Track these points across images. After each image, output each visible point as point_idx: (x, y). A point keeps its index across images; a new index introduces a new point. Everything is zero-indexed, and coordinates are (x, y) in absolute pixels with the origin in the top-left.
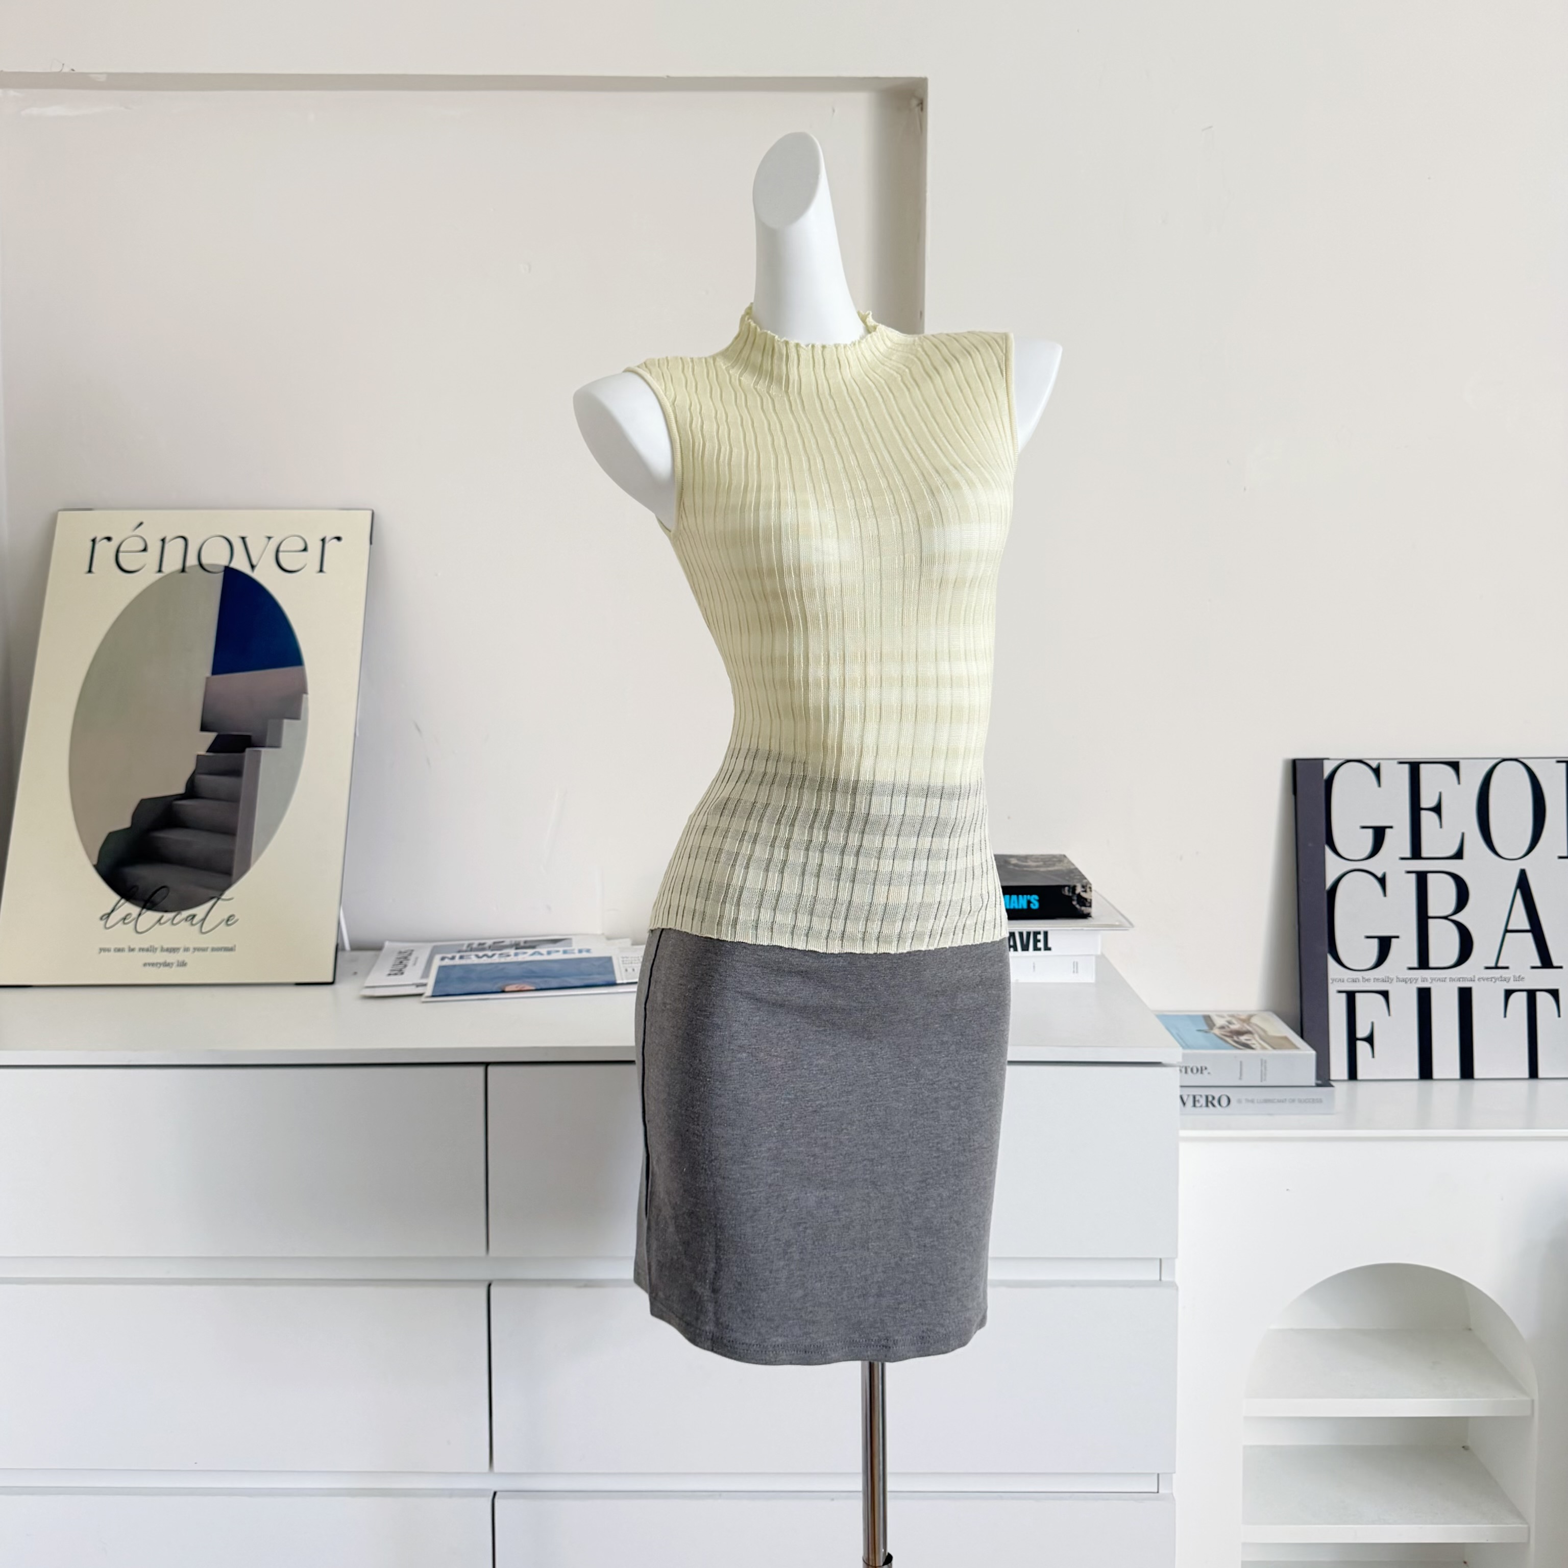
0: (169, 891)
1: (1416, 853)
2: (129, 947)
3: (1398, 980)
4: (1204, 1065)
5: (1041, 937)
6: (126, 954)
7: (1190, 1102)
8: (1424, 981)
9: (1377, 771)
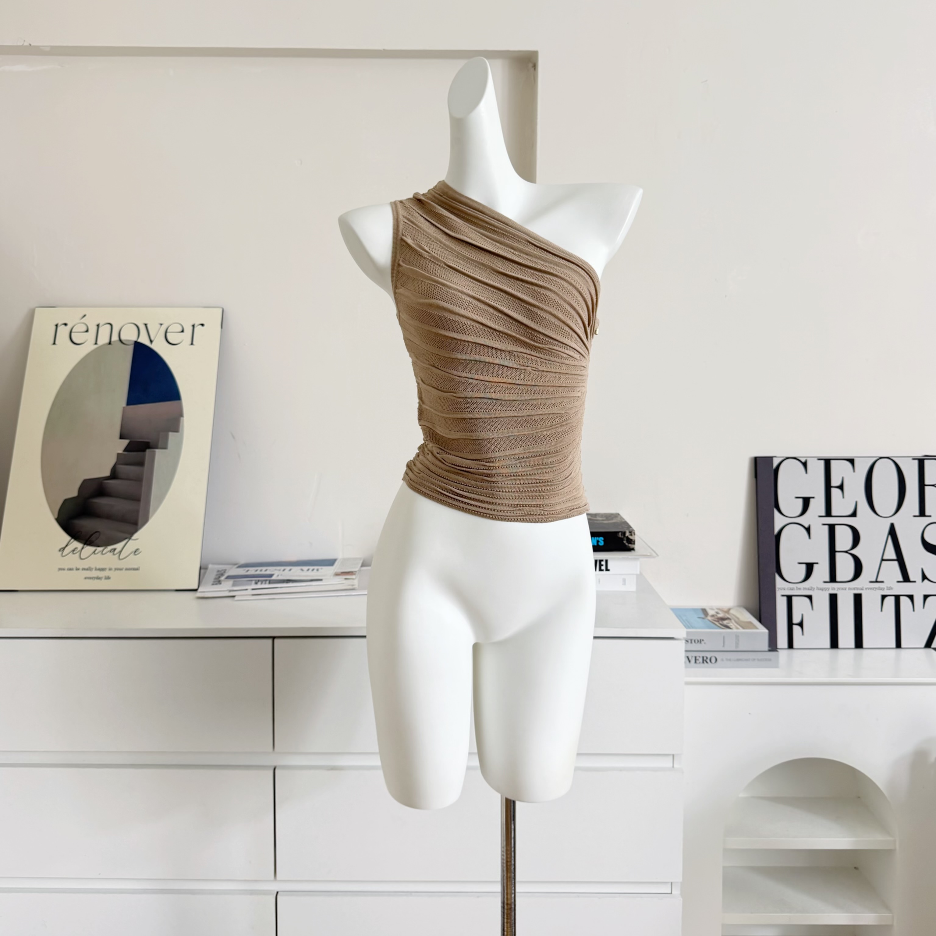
0: (100, 535)
1: (828, 513)
2: (76, 568)
3: (818, 589)
4: (702, 638)
5: (603, 563)
6: (74, 572)
7: (693, 661)
8: (833, 589)
9: (805, 464)
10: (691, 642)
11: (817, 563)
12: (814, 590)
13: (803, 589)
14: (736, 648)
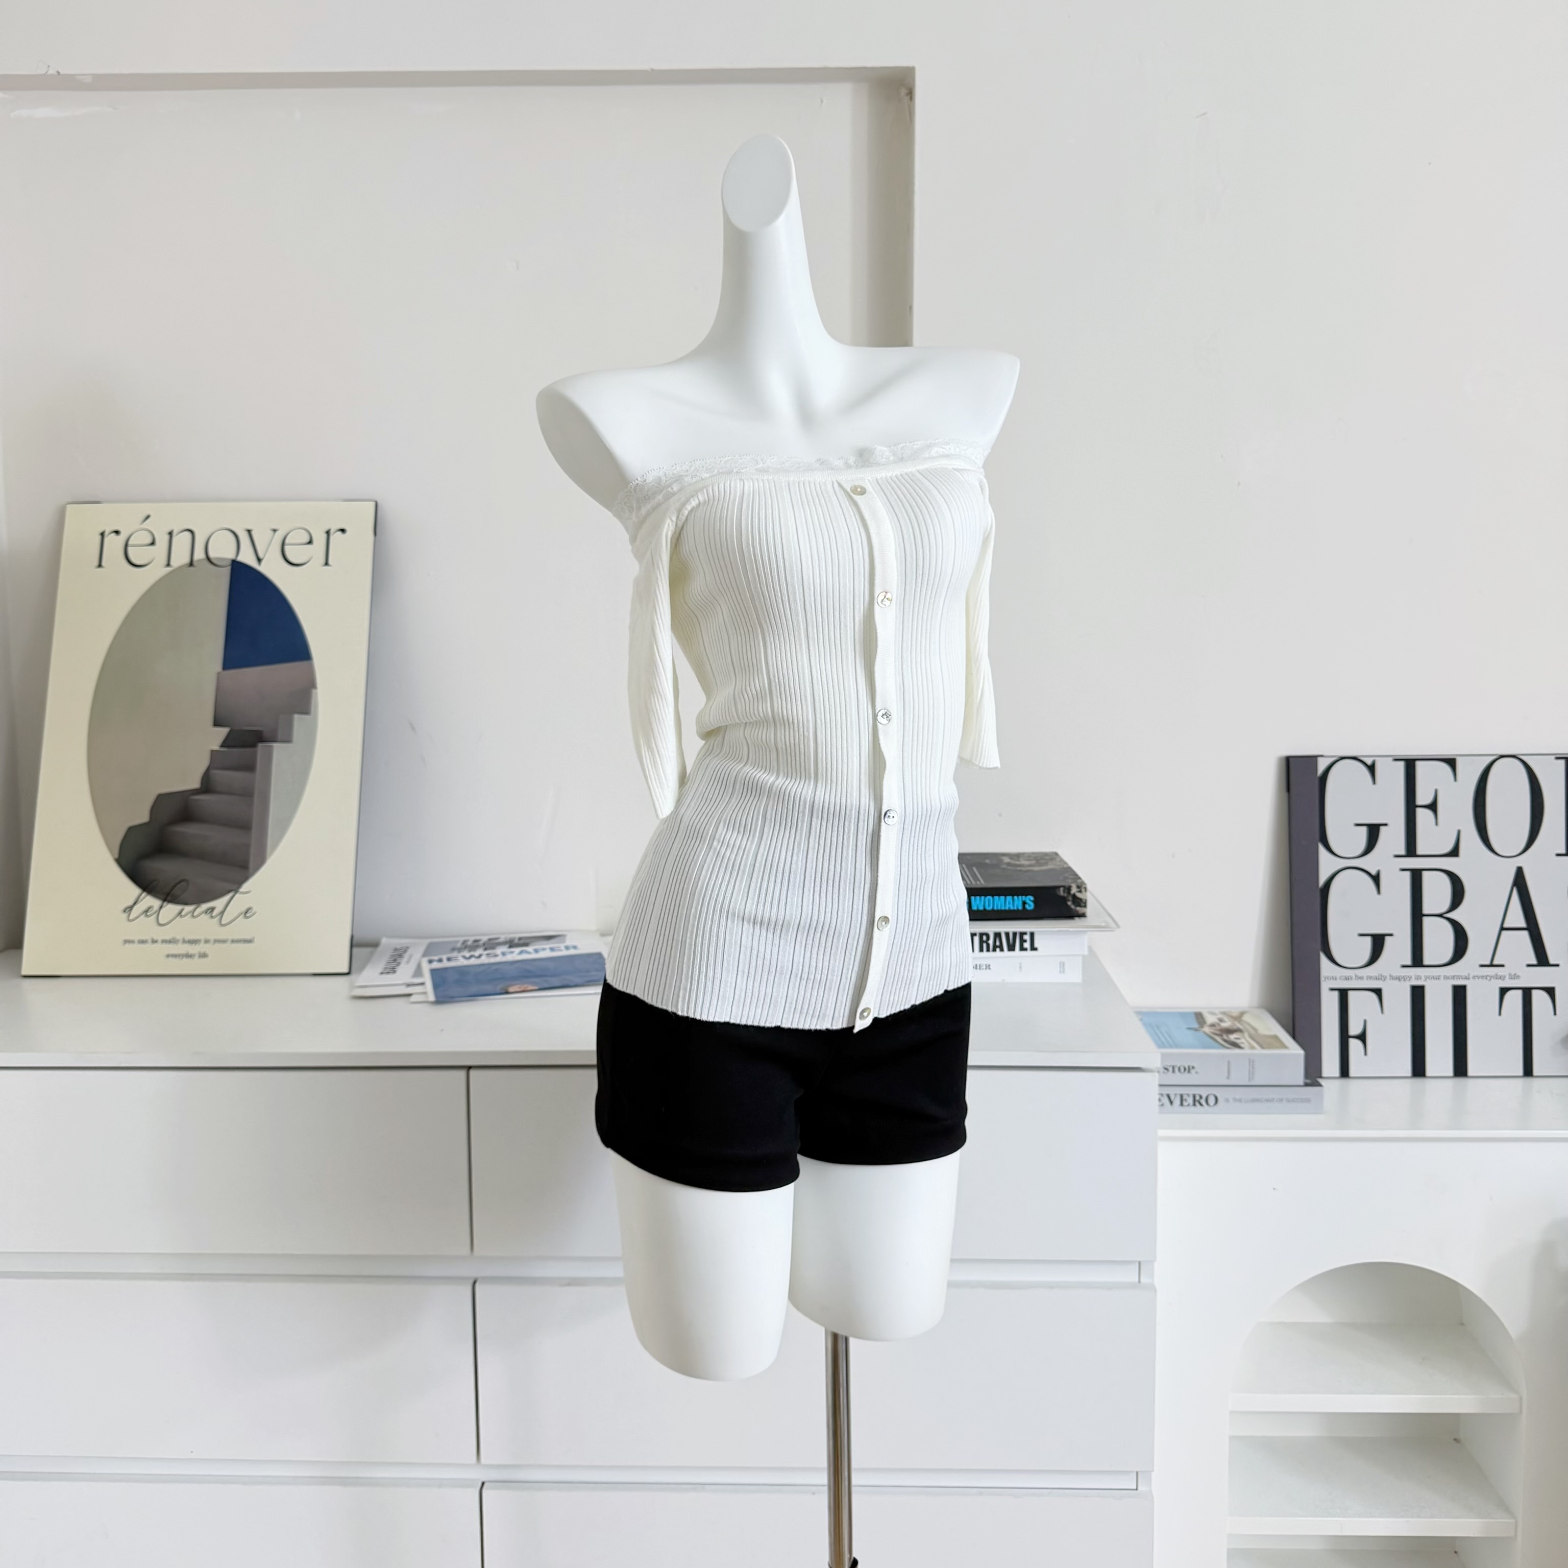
0: (188, 885)
1: (1411, 850)
2: (152, 939)
3: (1392, 978)
4: (1191, 1064)
5: (1027, 937)
6: (150, 945)
7: (1177, 1101)
8: (1418, 979)
9: (1372, 768)
10: (1173, 1071)
11: (1391, 935)
12: (1384, 980)
13: (1367, 979)
14: (1249, 1080)
